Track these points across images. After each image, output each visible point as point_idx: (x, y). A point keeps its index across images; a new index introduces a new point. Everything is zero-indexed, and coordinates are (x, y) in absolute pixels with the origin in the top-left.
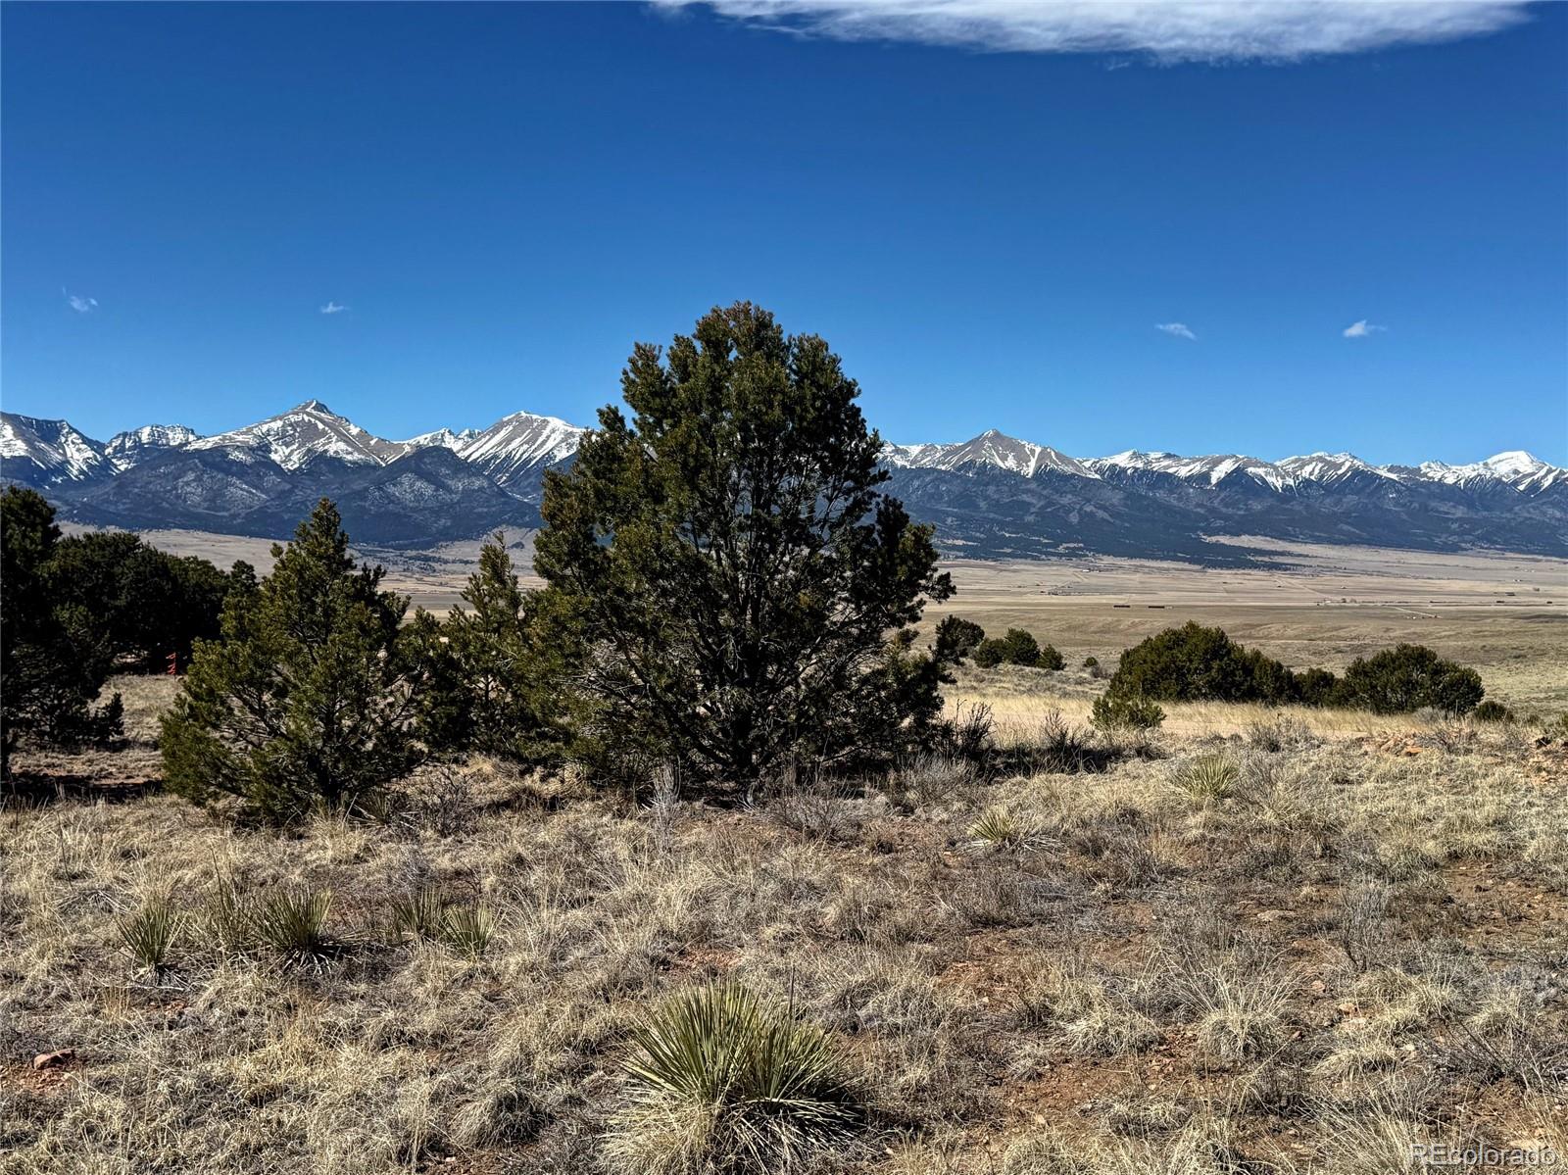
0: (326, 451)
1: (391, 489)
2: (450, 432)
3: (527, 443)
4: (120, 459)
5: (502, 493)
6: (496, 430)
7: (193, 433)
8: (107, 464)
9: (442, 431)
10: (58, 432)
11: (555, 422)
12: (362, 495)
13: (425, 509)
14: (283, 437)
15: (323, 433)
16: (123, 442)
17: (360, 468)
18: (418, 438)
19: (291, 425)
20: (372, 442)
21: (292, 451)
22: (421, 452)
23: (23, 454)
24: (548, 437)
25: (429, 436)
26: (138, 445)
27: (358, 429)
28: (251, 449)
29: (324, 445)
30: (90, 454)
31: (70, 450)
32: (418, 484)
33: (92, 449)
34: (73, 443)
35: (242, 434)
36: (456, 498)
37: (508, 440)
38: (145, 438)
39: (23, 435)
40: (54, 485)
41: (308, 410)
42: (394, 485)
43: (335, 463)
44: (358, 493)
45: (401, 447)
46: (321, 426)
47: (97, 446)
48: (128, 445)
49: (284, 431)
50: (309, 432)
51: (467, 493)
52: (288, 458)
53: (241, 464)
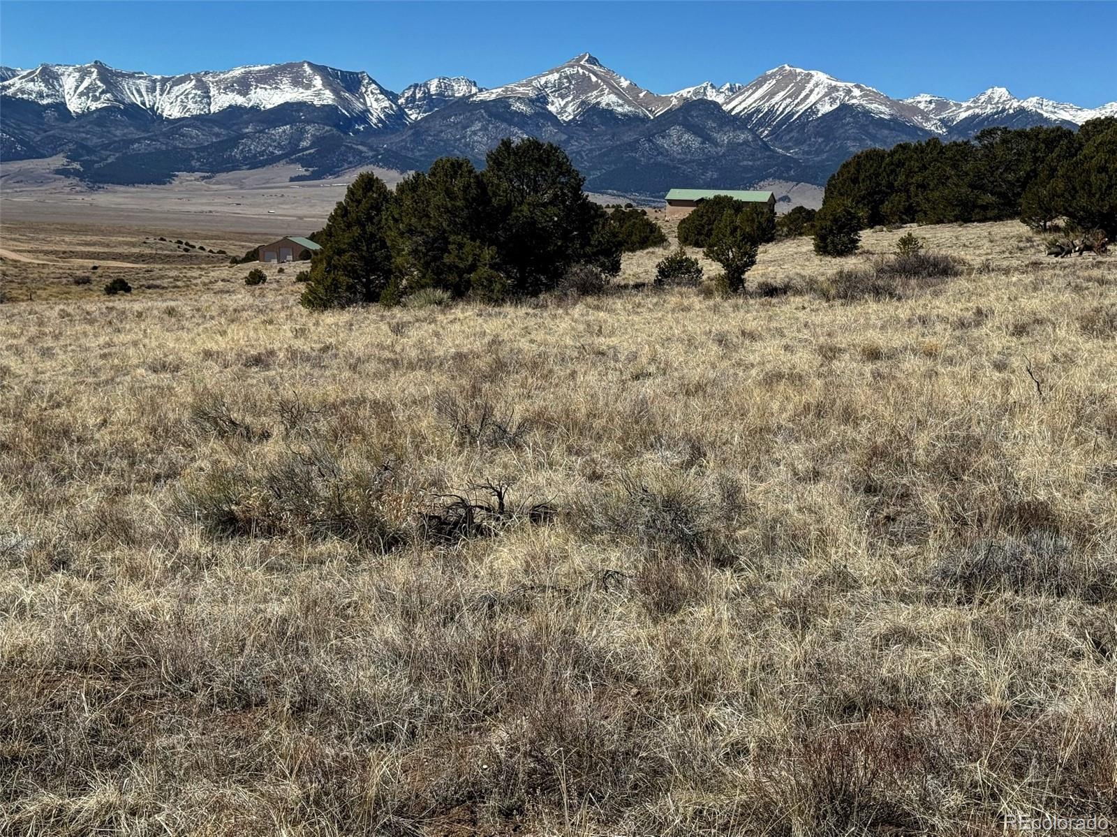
0: (598, 103)
1: (660, 141)
2: (713, 86)
3: (790, 96)
4: (411, 109)
5: (766, 146)
6: (759, 84)
7: (475, 85)
8: (401, 114)
9: (704, 85)
10: (360, 82)
11: (819, 76)
12: (633, 146)
13: (692, 161)
14: (559, 89)
15: (596, 86)
16: (414, 92)
17: (632, 121)
18: (682, 92)
19: (567, 77)
20: (641, 95)
21: (567, 103)
22: (688, 106)
23: (331, 103)
24: (811, 91)
25: (692, 89)
26: (427, 95)
27: (628, 82)
28: (531, 101)
29: (597, 97)
30: (387, 103)
31: (370, 100)
32: (686, 136)
33: (389, 99)
34: (372, 93)
35: (522, 85)
36: (721, 151)
37: (771, 94)
38: (433, 90)
39: (331, 85)
40: (357, 132)
41: (582, 63)
42: (663, 137)
43: (607, 115)
44: (629, 144)
45: (668, 100)
46: (594, 79)
47: (392, 97)
48: (418, 96)
49: (561, 83)
50: (583, 85)
51: (733, 147)
52: (563, 109)
53: (521, 115)
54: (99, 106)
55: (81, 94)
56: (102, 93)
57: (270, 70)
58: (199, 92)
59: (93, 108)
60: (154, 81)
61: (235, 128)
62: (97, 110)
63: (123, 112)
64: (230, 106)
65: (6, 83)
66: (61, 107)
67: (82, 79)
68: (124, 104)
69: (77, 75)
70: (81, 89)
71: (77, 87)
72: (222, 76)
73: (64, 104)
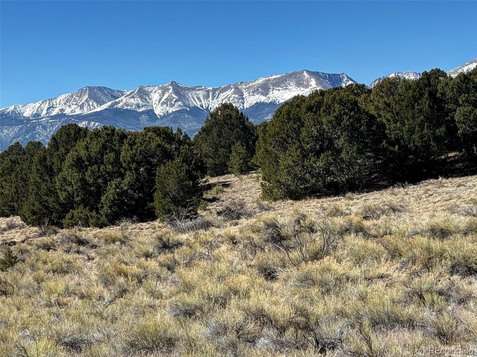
10: (341, 80)
54: (174, 110)
55: (163, 103)
56: (176, 101)
57: (282, 77)
58: (236, 96)
59: (170, 112)
60: (208, 92)
61: (259, 117)
62: (173, 112)
63: (188, 113)
64: (257, 103)
65: (117, 100)
66: (150, 113)
67: (163, 94)
68: (189, 107)
69: (160, 91)
70: (163, 100)
71: (160, 99)
72: (251, 84)
73: (152, 110)
